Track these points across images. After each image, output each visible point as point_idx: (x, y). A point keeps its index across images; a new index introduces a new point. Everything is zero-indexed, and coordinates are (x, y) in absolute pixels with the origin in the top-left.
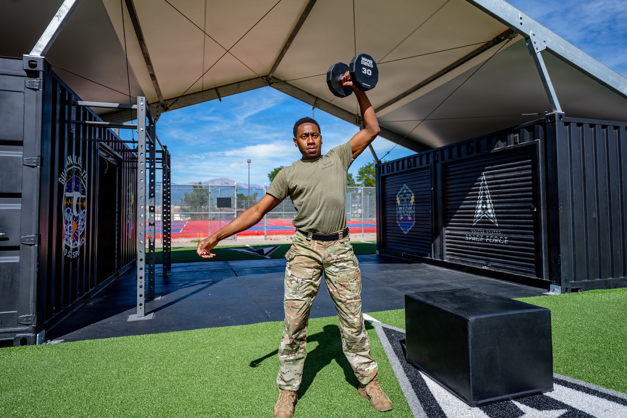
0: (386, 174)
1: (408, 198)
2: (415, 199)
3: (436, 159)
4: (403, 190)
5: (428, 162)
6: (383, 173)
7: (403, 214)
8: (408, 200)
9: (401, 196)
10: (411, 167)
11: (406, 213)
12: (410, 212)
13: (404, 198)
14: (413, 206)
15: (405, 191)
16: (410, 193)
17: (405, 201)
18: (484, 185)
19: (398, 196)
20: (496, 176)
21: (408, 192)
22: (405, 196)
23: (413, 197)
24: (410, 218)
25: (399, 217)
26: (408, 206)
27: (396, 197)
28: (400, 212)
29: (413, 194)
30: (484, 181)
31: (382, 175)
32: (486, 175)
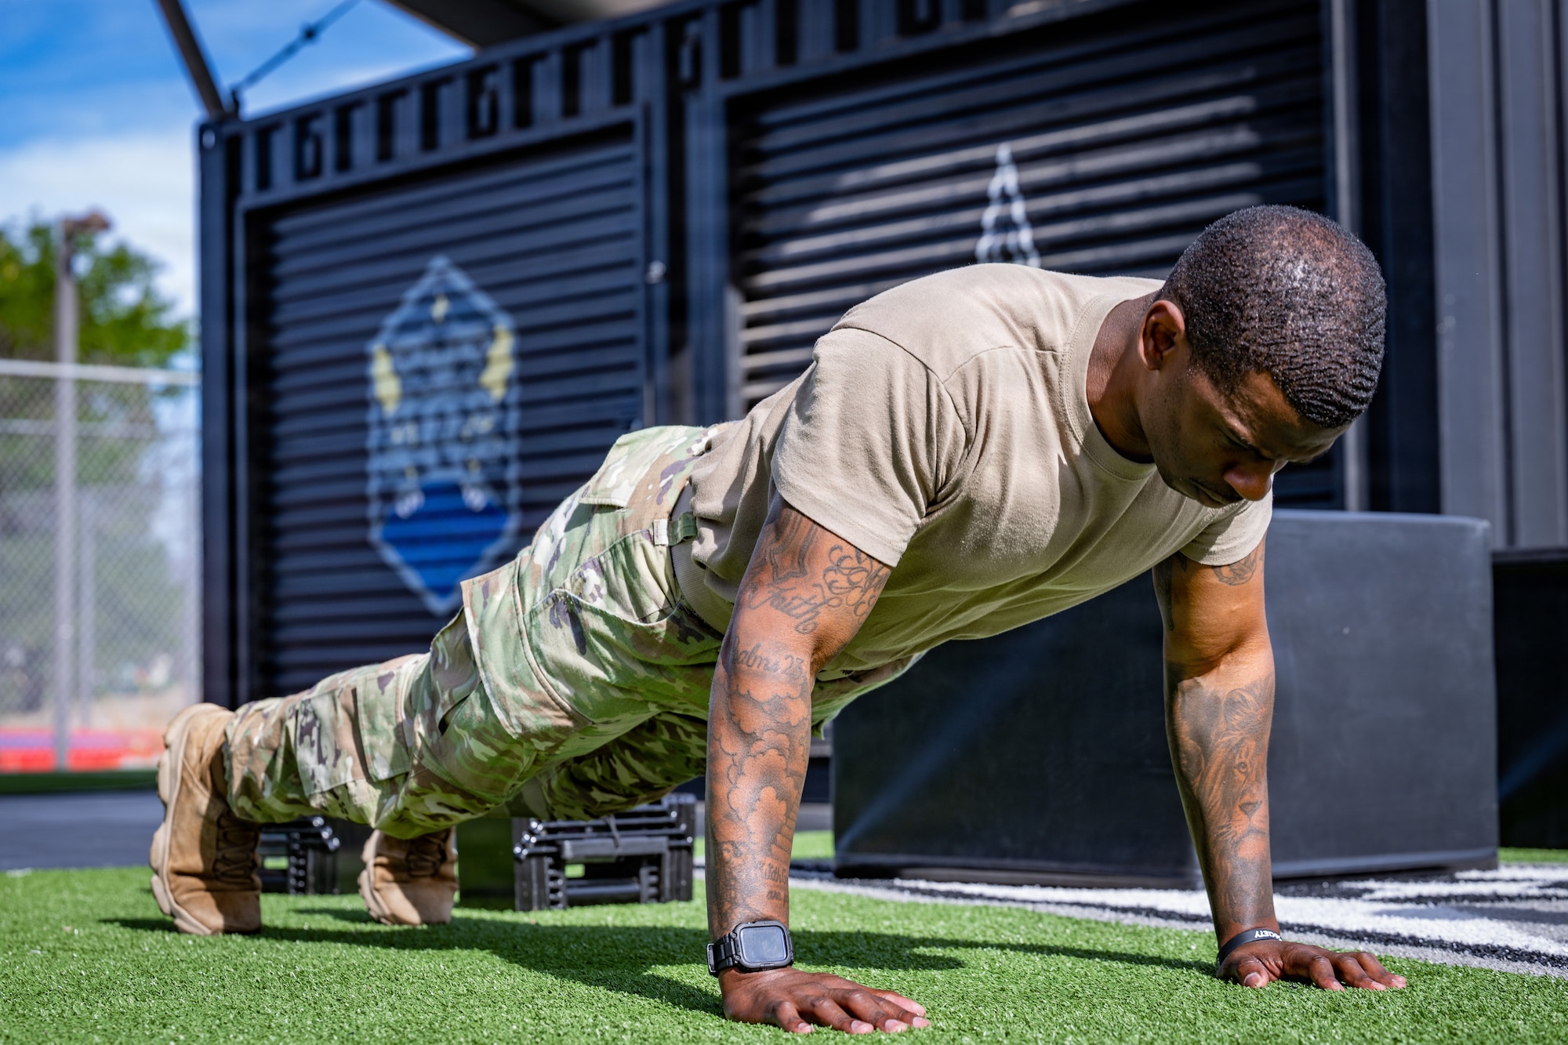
0: (284, 187)
1: (468, 353)
2: (521, 355)
3: (686, 71)
4: (428, 300)
5: (622, 92)
6: (264, 181)
7: (421, 469)
8: (461, 366)
9: (412, 340)
10: (493, 130)
11: (445, 463)
12: (481, 451)
13: (434, 359)
14: (503, 406)
15: (440, 309)
16: (474, 316)
17: (442, 379)
18: (1006, 225)
19: (390, 350)
20: (1087, 165)
21: (462, 308)
22: (440, 345)
23: (502, 348)
24: (476, 498)
25: (389, 496)
26: (465, 413)
27: (364, 359)
28: (401, 460)
29: (503, 324)
30: (1006, 198)
31: (250, 198)
32: (1020, 161)
